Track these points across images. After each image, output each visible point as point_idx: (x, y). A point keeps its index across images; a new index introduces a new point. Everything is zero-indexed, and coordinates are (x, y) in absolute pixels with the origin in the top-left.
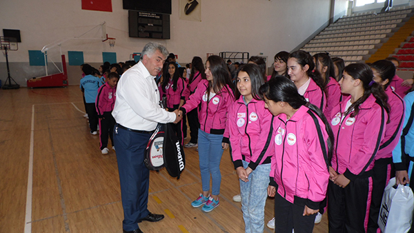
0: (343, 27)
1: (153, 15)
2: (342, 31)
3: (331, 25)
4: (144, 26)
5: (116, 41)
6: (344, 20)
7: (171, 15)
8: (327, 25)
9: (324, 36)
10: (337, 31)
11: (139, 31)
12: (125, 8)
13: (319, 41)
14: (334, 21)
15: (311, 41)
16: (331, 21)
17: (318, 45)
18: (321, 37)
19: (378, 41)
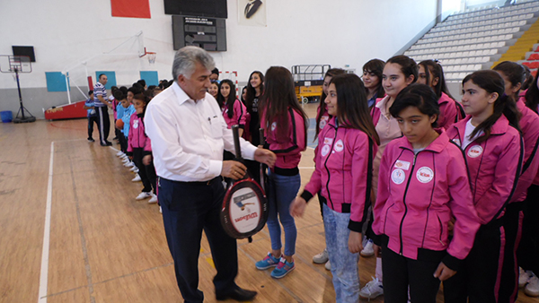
0: (454, 27)
1: (204, 21)
2: (453, 32)
3: (439, 24)
4: (192, 35)
5: (157, 56)
6: (456, 17)
7: (227, 20)
8: (433, 24)
9: (430, 40)
10: (447, 33)
11: (186, 42)
12: (167, 12)
13: (423, 46)
15: (413, 47)
16: (438, 19)
17: (422, 52)
18: (425, 41)
19: (503, 44)
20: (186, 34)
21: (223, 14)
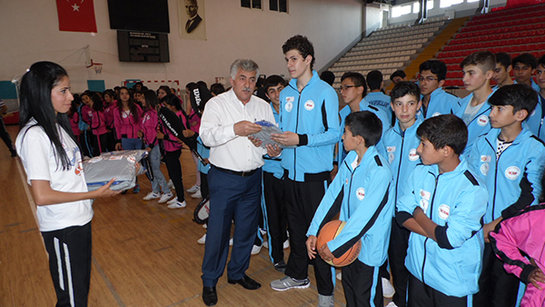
1: (148, 35)
2: (374, 47)
3: (364, 39)
4: (136, 47)
5: (103, 66)
6: (378, 33)
7: (169, 35)
8: (359, 39)
9: (356, 53)
10: (369, 47)
11: (131, 54)
12: (112, 27)
13: (350, 58)
14: (367, 34)
15: (342, 59)
16: (363, 34)
17: (348, 63)
18: (351, 54)
19: (408, 58)
20: (131, 47)
21: (166, 28)
